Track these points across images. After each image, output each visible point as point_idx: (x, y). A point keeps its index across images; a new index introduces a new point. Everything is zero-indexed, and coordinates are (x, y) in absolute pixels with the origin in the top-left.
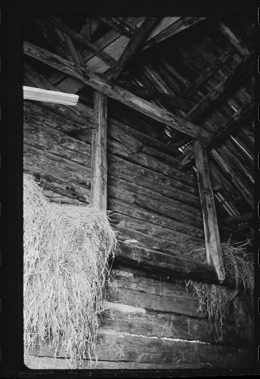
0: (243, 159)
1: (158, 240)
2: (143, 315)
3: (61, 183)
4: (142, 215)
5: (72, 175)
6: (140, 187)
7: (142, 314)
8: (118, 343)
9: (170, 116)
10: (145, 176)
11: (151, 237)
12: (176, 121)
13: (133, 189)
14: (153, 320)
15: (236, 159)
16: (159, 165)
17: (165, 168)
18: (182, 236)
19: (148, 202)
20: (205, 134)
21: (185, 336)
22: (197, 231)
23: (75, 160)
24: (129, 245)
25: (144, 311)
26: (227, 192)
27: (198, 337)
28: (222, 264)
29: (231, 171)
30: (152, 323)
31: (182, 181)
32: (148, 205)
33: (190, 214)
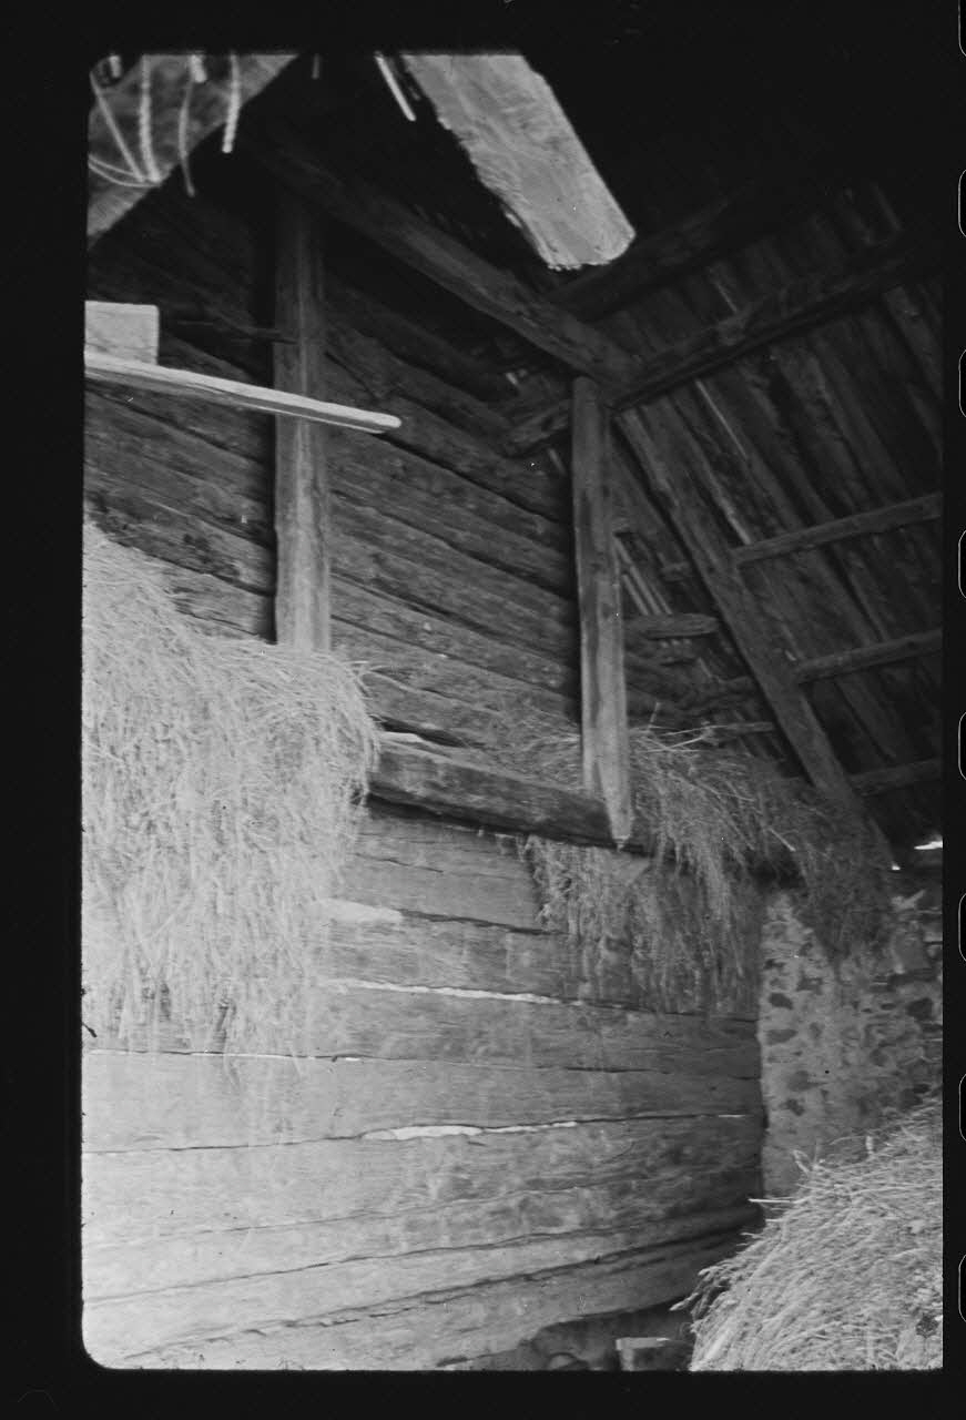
0: (718, 451)
1: (439, 703)
2: (396, 928)
3: (168, 520)
4: (397, 619)
5: (198, 490)
6: (390, 521)
7: (393, 924)
8: (334, 1009)
9: (519, 298)
10: (403, 480)
11: (419, 692)
12: (534, 315)
13: (368, 532)
14: (417, 942)
15: (696, 447)
16: (448, 442)
17: (464, 452)
18: (504, 684)
19: (414, 575)
20: (617, 361)
21: (498, 982)
22: (546, 669)
23: (198, 430)
24: (395, 748)
25: (397, 917)
26: (645, 541)
27: (531, 986)
28: (625, 791)
29: (673, 487)
30: (418, 950)
31: (510, 497)
32: (414, 588)
33: (527, 611)
